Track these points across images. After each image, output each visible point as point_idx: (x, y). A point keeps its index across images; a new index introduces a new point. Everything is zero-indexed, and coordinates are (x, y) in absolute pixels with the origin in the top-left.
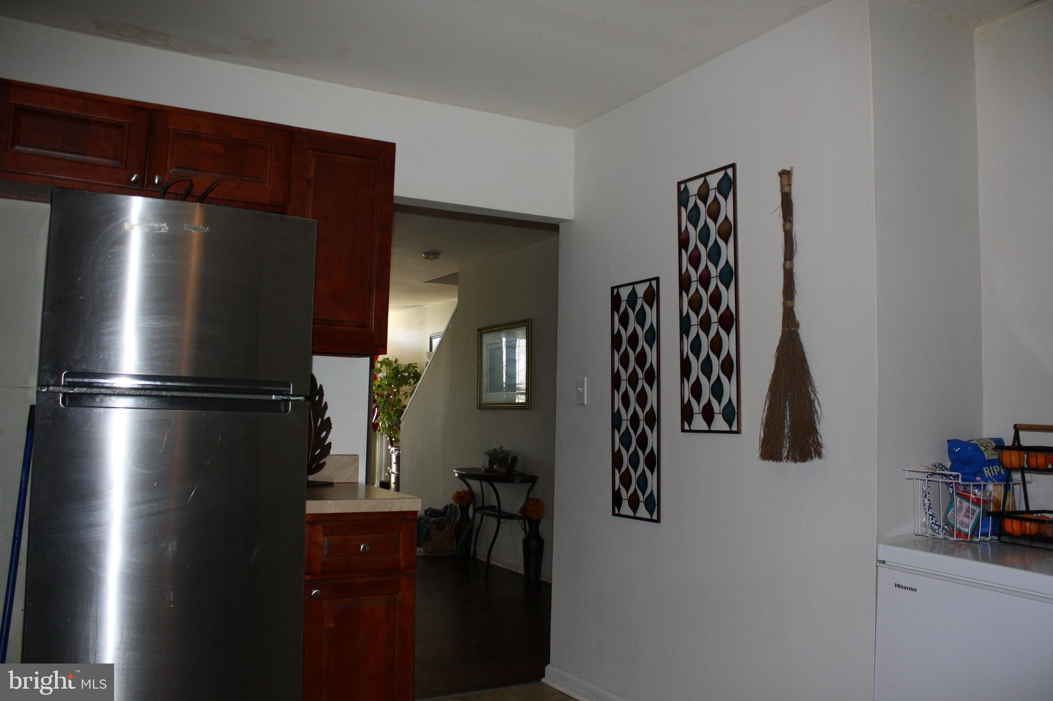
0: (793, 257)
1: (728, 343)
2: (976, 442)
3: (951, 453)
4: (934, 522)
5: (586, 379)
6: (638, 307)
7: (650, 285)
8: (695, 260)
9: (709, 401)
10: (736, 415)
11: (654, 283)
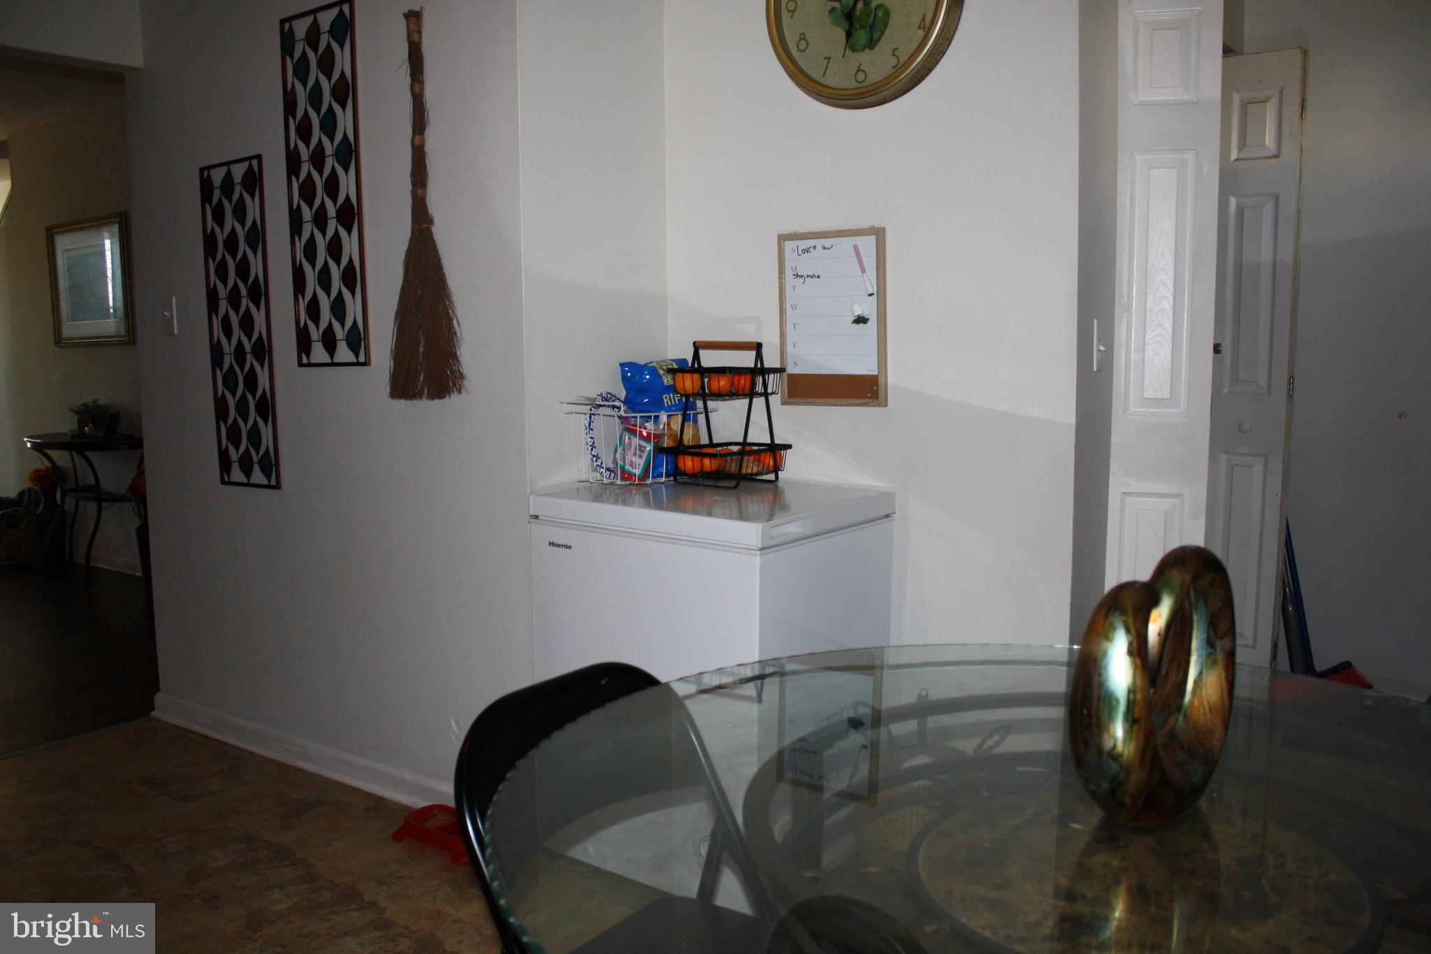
0: (425, 129)
1: (350, 245)
2: (655, 365)
3: (625, 379)
4: (600, 464)
5: (174, 299)
6: (236, 197)
7: (250, 165)
8: (304, 131)
9: (330, 324)
10: (363, 341)
11: (255, 163)
